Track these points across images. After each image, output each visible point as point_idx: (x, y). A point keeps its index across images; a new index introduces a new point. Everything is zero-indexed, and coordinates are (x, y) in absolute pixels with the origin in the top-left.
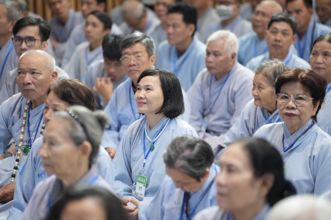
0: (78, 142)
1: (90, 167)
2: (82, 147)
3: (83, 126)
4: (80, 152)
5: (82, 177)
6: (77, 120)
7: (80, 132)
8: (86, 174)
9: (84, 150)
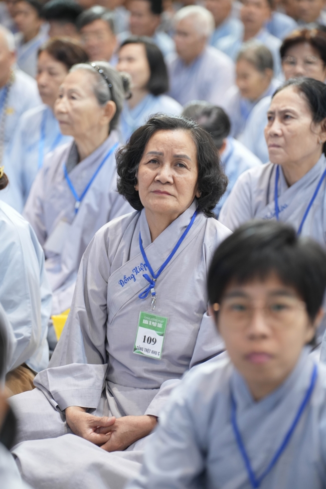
0: (101, 100)
1: (109, 133)
2: (105, 106)
3: (108, 82)
4: (103, 112)
5: (101, 144)
6: (103, 75)
7: (105, 89)
8: (105, 139)
9: (107, 110)
